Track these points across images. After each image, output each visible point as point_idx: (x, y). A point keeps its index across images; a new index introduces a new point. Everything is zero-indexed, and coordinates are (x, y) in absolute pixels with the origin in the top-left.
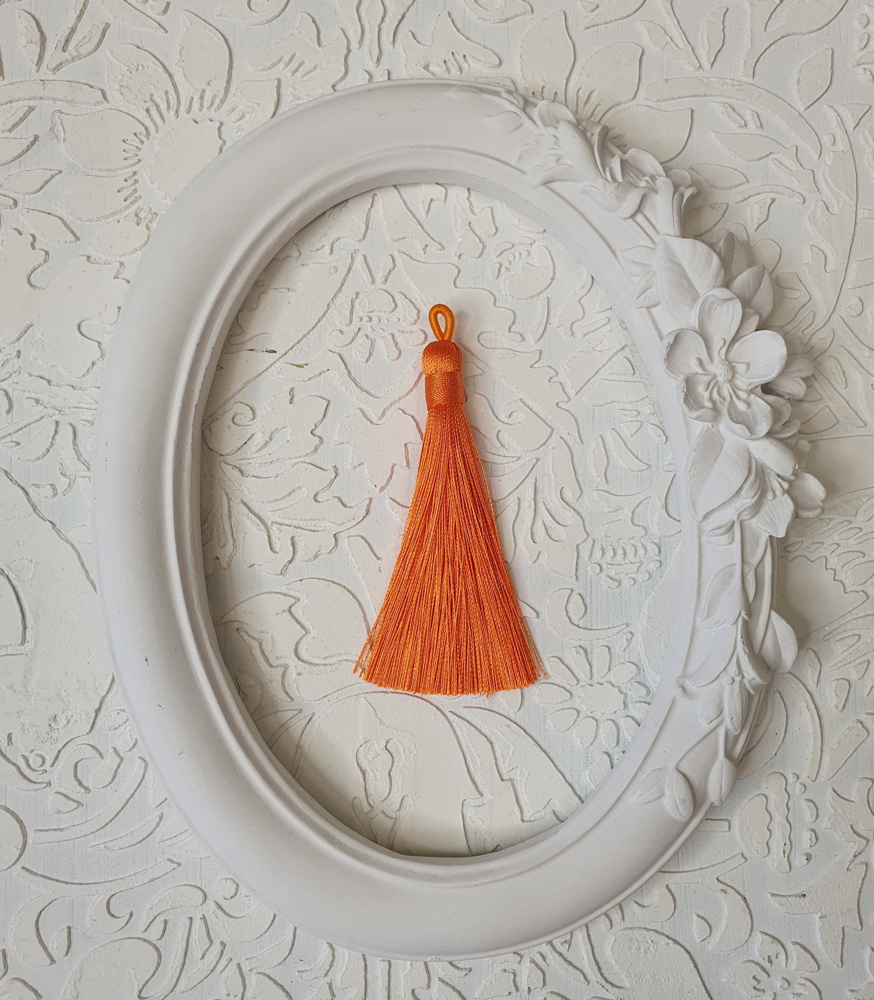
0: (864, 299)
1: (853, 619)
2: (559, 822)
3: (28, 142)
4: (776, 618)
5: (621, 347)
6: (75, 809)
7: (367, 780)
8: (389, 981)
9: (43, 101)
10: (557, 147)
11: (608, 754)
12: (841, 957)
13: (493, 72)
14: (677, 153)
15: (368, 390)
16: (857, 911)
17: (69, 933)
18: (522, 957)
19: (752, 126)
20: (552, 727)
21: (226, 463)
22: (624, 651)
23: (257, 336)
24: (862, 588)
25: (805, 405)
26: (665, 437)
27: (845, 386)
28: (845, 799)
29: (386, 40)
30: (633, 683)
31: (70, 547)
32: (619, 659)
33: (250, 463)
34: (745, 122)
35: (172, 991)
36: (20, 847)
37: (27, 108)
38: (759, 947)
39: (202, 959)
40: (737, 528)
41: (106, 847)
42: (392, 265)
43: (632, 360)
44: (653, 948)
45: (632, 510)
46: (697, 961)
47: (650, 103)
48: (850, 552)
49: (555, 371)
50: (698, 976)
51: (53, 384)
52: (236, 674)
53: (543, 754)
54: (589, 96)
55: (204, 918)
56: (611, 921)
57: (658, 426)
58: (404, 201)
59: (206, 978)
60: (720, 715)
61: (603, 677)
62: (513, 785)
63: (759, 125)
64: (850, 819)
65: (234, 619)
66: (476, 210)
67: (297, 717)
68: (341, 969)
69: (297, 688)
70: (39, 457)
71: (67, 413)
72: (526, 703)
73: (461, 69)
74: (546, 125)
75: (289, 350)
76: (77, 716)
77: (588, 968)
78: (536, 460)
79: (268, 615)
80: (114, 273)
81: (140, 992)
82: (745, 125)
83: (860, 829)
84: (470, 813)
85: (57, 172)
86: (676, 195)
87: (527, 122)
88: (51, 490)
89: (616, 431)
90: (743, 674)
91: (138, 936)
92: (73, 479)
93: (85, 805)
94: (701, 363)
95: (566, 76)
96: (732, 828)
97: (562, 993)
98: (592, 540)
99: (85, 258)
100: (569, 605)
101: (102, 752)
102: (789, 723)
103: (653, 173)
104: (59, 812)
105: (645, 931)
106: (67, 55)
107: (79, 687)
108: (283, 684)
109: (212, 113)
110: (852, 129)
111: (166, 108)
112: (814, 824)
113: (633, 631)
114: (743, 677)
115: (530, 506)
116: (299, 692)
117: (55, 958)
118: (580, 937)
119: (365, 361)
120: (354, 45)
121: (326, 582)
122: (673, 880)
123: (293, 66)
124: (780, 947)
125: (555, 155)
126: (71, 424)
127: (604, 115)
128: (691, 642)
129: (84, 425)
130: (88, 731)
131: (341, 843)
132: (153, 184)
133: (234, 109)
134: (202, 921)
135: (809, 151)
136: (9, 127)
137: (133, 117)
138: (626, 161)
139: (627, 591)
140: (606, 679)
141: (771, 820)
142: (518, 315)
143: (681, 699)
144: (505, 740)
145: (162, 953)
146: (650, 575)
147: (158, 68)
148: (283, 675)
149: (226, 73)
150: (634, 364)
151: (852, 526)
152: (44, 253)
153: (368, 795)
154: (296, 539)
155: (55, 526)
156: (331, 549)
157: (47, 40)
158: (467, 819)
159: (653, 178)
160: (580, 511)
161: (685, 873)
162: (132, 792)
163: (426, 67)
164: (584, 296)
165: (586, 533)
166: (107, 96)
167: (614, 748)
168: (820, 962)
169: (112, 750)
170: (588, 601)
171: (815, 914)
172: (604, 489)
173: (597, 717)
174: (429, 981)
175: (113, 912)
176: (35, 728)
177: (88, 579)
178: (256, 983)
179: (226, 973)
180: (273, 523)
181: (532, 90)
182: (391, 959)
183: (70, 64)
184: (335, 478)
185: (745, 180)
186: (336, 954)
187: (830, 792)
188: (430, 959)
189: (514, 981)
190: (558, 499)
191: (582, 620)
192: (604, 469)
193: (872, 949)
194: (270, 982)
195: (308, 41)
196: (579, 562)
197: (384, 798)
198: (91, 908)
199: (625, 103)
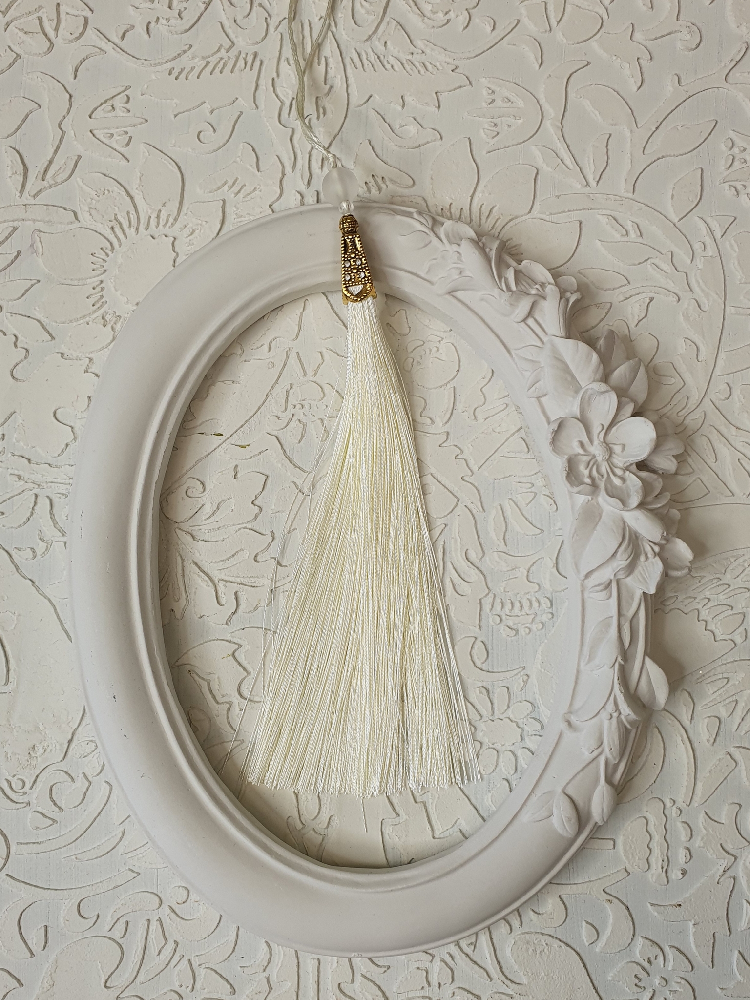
0: (731, 385)
1: (723, 664)
2: (464, 839)
3: (12, 257)
4: (649, 663)
5: (516, 429)
6: (51, 825)
7: (299, 801)
8: (319, 976)
9: (25, 222)
10: (459, 262)
11: (507, 780)
12: (712, 958)
13: (406, 192)
14: (566, 259)
15: (301, 466)
16: (726, 919)
17: (46, 931)
18: (433, 956)
19: (633, 235)
21: (180, 529)
22: (521, 691)
23: (206, 421)
24: (730, 637)
25: (678, 478)
26: (555, 506)
27: (715, 461)
28: (715, 821)
29: (316, 166)
30: (529, 719)
31: (48, 602)
32: (516, 698)
33: (200, 529)
34: (627, 231)
35: (133, 982)
36: (5, 857)
37: (12, 228)
38: (640, 950)
39: (158, 955)
40: (614, 585)
41: (76, 858)
42: (321, 361)
43: (527, 441)
44: (548, 949)
45: (527, 568)
46: (586, 961)
47: (543, 216)
48: (719, 605)
49: (460, 449)
50: (587, 974)
52: (188, 710)
54: (490, 211)
55: (160, 920)
56: (510, 926)
57: (549, 497)
58: (331, 305)
59: (162, 971)
60: (600, 746)
61: (503, 713)
62: (425, 806)
63: (639, 234)
64: (720, 839)
65: (186, 662)
66: (392, 313)
67: (240, 747)
68: (277, 965)
70: (21, 525)
71: (45, 487)
74: (450, 242)
75: (234, 433)
76: (52, 746)
77: (490, 966)
78: (444, 526)
79: (215, 659)
80: (85, 368)
81: (106, 982)
82: (627, 234)
83: (729, 847)
84: (388, 830)
85: (36, 281)
86: (562, 301)
87: (435, 240)
88: (31, 553)
89: (514, 501)
90: (619, 710)
91: (104, 935)
92: (50, 544)
93: (58, 822)
94: (582, 445)
95: (470, 194)
96: (616, 846)
97: (468, 989)
98: (493, 595)
99: (60, 355)
100: (473, 651)
101: (73, 777)
102: (667, 754)
103: (544, 282)
104: (37, 828)
105: (540, 935)
106: (45, 183)
107: (55, 721)
108: (228, 718)
109: (167, 230)
110: (719, 236)
111: (128, 226)
112: (688, 843)
113: (528, 673)
114: (620, 713)
116: (241, 725)
117: (34, 953)
118: (484, 939)
119: (298, 442)
120: (288, 170)
121: (264, 631)
122: (565, 891)
123: (236, 189)
124: (659, 950)
125: (457, 268)
126: (48, 497)
127: (503, 227)
128: (576, 683)
129: (60, 498)
130: (61, 758)
131: (277, 854)
132: (116, 291)
133: (186, 226)
134: (158, 922)
135: (682, 257)
137: (100, 234)
138: (521, 271)
139: (524, 639)
140: (505, 715)
141: (651, 840)
142: (428, 401)
143: (567, 732)
145: (124, 949)
146: (543, 624)
148: (227, 711)
149: (179, 196)
150: (528, 443)
151: (721, 582)
152: (25, 351)
153: (301, 814)
154: (239, 594)
155: (34, 583)
156: (269, 602)
157: (29, 171)
158: (386, 836)
159: (543, 285)
160: (483, 569)
161: (576, 885)
162: (99, 811)
164: (485, 386)
165: (488, 588)
166: (79, 217)
167: (514, 774)
168: (694, 964)
169: (82, 775)
170: (490, 647)
171: (690, 922)
172: (503, 551)
173: (497, 748)
174: (353, 976)
175: (82, 914)
176: (17, 756)
177: (63, 629)
178: (205, 977)
179: (178, 967)
180: (220, 580)
181: (441, 207)
182: (320, 957)
183: (48, 191)
184: (272, 541)
185: (627, 282)
186: (273, 952)
187: (703, 814)
188: (353, 955)
189: (427, 977)
190: (463, 559)
191: (484, 664)
192: (503, 534)
193: (740, 952)
194: (216, 975)
195: (248, 166)
196: (482, 613)
197: (314, 817)
198: (64, 910)
199: (522, 216)
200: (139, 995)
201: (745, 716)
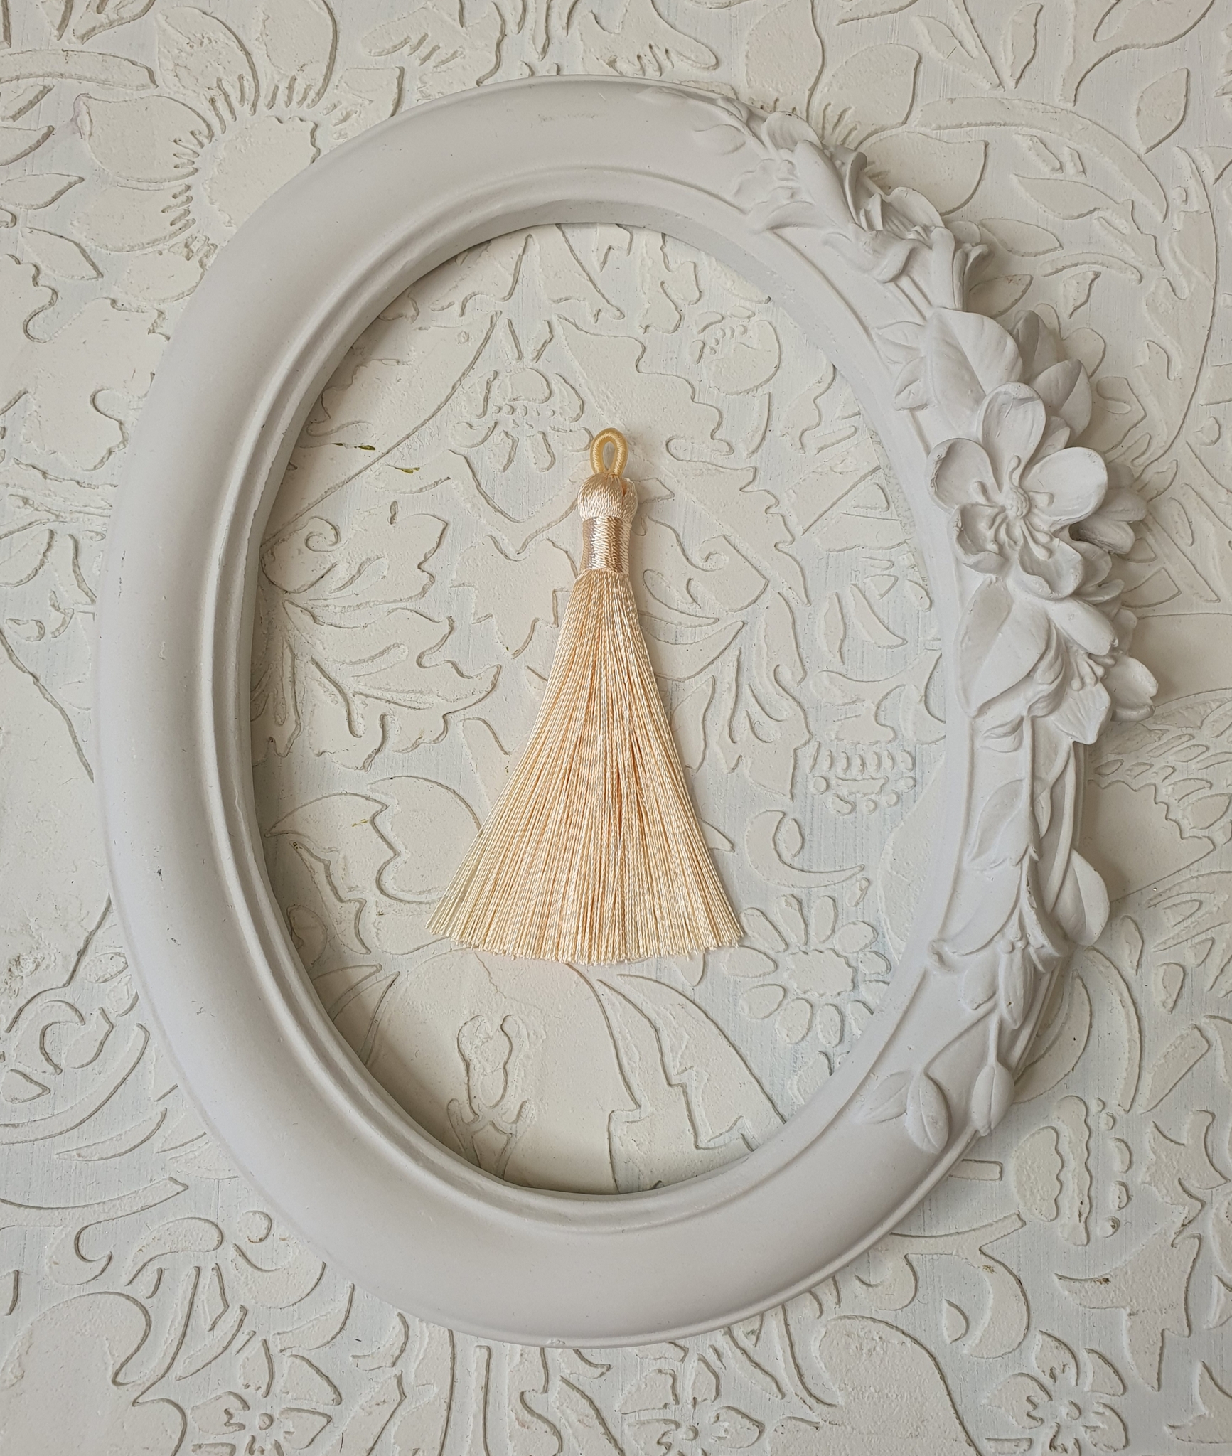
0: (1221, 421)
1: (1192, 878)
2: (748, 1151)
3: (38, 136)
4: (1078, 861)
5: (871, 469)
6: (39, 1096)
7: (471, 1074)
8: (487, 1378)
9: (64, 80)
10: (791, 177)
11: (826, 1055)
12: (1159, 1373)
13: (705, 75)
14: (963, 202)
15: (505, 510)
16: (1183, 1307)
17: (17, 1281)
18: (685, 1351)
19: (1070, 169)
20: (747, 1010)
21: (292, 603)
22: (856, 906)
23: (348, 424)
24: (1205, 833)
25: (1133, 566)
26: (928, 600)
27: (1190, 542)
28: (1172, 1141)
29: (557, 23)
30: (867, 953)
31: (59, 713)
32: (847, 916)
33: (328, 606)
34: (1061, 163)
35: (163, 1376)
37: (41, 88)
38: (1037, 1354)
39: (210, 1330)
40: (1026, 729)
41: (79, 1155)
42: (548, 336)
43: (887, 489)
44: (882, 1348)
45: (876, 703)
46: (946, 1370)
47: (927, 131)
48: (1190, 779)
49: (773, 495)
50: (945, 1392)
51: (49, 477)
52: (289, 910)
53: (731, 1049)
54: (840, 116)
55: (217, 1269)
56: (820, 1304)
57: (920, 585)
58: (570, 247)
59: (215, 1359)
60: (991, 997)
61: (824, 941)
62: (685, 1093)
63: (1082, 170)
64: (1178, 1170)
65: (289, 829)
66: (672, 266)
67: (373, 977)
68: (417, 1356)
69: (377, 934)
70: (22, 581)
71: (67, 520)
72: (709, 974)
73: (660, 69)
74: (777, 146)
75: (394, 447)
76: (50, 958)
77: (783, 1374)
78: (741, 624)
79: (341, 826)
80: (150, 326)
81: (116, 1374)
82: (1061, 168)
83: (1193, 1186)
84: (619, 1131)
85: (77, 179)
86: (958, 253)
87: (751, 142)
88: (37, 628)
89: (858, 588)
90: (1027, 938)
91: (119, 1291)
92: (70, 615)
93: (52, 1092)
94: (983, 489)
95: (809, 87)
96: (1005, 1175)
97: (743, 1410)
98: (816, 744)
99: (109, 302)
100: (779, 836)
101: (83, 1014)
102: (1095, 1026)
103: (927, 224)
104: (14, 1099)
105: (870, 1322)
106: (102, 17)
107: (57, 916)
108: (357, 927)
109: (304, 110)
110: (1212, 181)
111: (239, 99)
112: (1125, 1175)
113: (870, 877)
114: (1028, 943)
115: (729, 689)
116: (379, 940)
118: (774, 1326)
119: (501, 468)
120: (511, 27)
121: (428, 783)
122: (916, 1248)
123: (424, 51)
124: (1069, 1356)
125: (787, 188)
126: (71, 536)
127: (861, 143)
128: (954, 890)
129: (91, 538)
130: (65, 982)
131: (427, 1159)
132: (213, 204)
133: (335, 107)
134: (215, 1272)
135: (1150, 210)
136: (14, 113)
137: (190, 108)
138: (890, 204)
139: (865, 818)
141: (1063, 1166)
142: (725, 416)
143: (935, 973)
144: (677, 1026)
145: (153, 1318)
146: (898, 797)
147: (231, 43)
148: (357, 914)
149: (328, 56)
150: (889, 494)
151: (1194, 742)
152: (50, 292)
153: (472, 1096)
154: (388, 719)
155: (38, 680)
156: (438, 735)
158: (615, 1140)
159: (925, 228)
160: (802, 700)
161: (933, 1239)
162: (124, 1074)
163: (612, 63)
164: (822, 394)
165: (809, 732)
166: (156, 78)
167: (837, 1045)
168: (1126, 1381)
169: (99, 1011)
170: (807, 831)
171: (1122, 1310)
172: (838, 671)
173: (812, 999)
174: (547, 1380)
175: (83, 1253)
177: (81, 760)
178: (290, 1371)
179: (245, 1353)
180: (355, 694)
181: (761, 103)
182: (492, 1344)
183: (107, 31)
184: (449, 634)
185: (1058, 245)
186: (410, 1333)
187: (1150, 1129)
188: (549, 1342)
189: (673, 1387)
190: (770, 680)
191: (796, 859)
192: (839, 642)
193: (1205, 1366)
194: (310, 1369)
195: (446, 17)
196: (796, 773)
197: (494, 1102)
198: (52, 1244)
199: (892, 128)
200: (172, 1398)
201: (1226, 965)
